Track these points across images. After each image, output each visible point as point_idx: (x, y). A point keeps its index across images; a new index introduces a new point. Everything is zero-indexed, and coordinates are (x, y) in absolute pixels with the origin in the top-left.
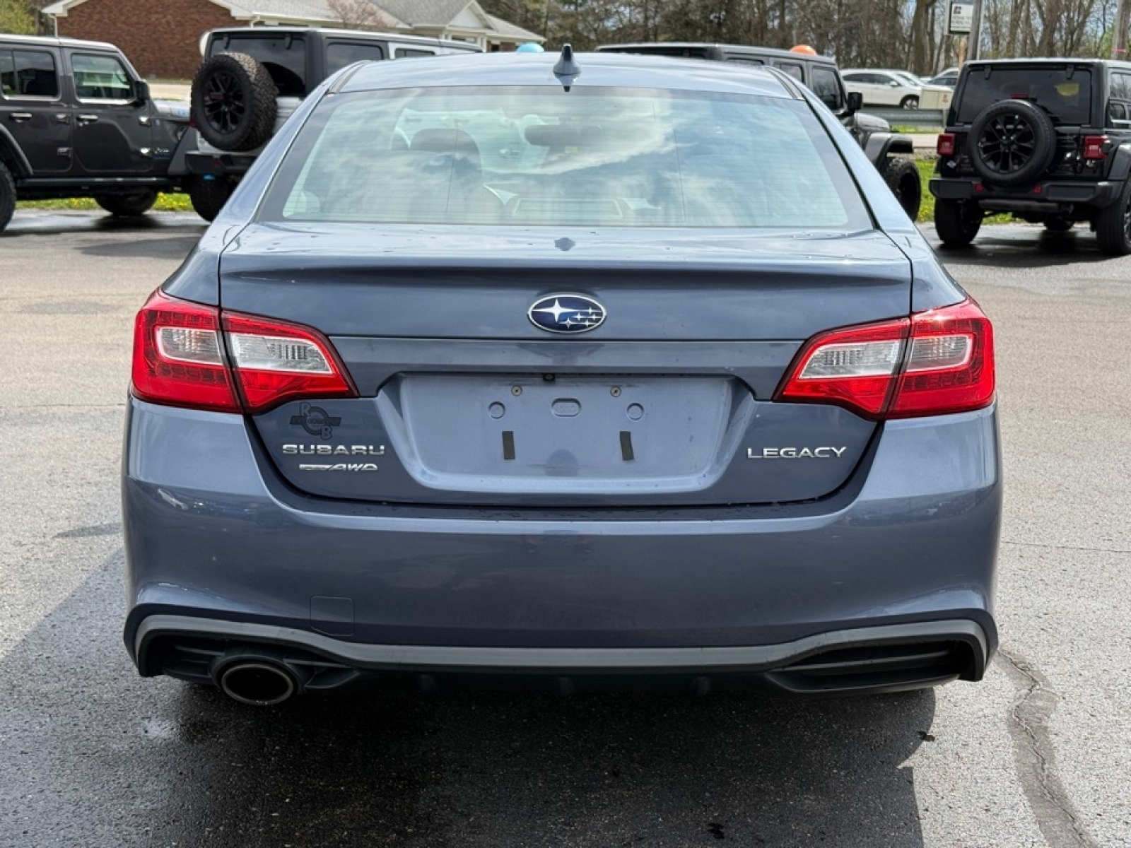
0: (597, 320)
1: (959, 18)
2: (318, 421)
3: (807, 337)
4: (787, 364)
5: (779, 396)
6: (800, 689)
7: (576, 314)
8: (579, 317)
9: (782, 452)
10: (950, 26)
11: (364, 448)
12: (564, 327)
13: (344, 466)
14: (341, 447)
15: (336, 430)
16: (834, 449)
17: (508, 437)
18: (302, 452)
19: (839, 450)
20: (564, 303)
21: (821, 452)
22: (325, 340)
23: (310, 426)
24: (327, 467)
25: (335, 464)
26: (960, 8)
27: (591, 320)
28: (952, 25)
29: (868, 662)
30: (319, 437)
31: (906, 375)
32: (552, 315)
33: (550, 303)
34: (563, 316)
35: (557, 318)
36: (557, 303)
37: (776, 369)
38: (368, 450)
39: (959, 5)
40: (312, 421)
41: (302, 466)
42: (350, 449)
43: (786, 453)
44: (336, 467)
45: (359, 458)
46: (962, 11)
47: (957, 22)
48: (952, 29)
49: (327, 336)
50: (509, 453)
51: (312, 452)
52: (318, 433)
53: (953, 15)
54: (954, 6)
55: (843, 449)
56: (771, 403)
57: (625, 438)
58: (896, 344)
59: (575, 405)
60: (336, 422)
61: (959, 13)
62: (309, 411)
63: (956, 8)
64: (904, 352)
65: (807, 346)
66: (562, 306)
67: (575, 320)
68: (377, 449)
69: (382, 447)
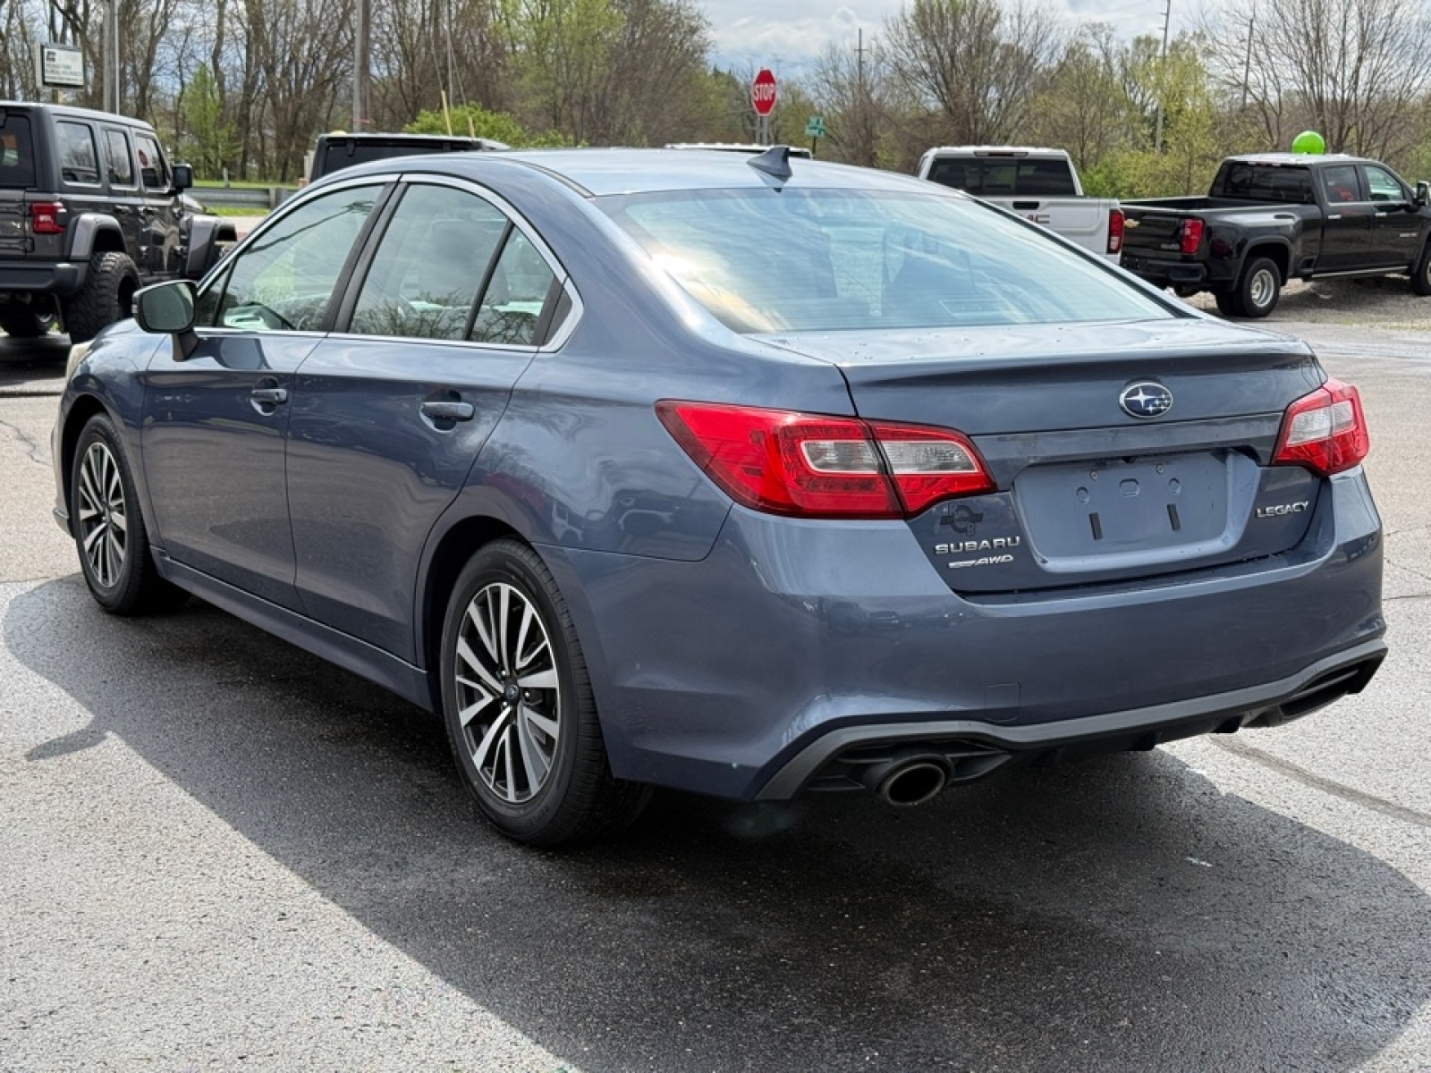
1: (54, 66)
2: (965, 520)
3: (1284, 408)
4: (1275, 433)
5: (1274, 462)
7: (1155, 400)
8: (1157, 402)
9: (1276, 510)
10: (43, 76)
11: (1003, 540)
12: (1148, 413)
13: (986, 560)
14: (985, 542)
15: (979, 526)
16: (1302, 504)
17: (1094, 519)
18: (952, 550)
19: (1304, 504)
20: (1146, 390)
21: (1296, 508)
22: (968, 440)
23: (958, 525)
24: (972, 562)
25: (978, 559)
26: (54, 54)
28: (46, 75)
30: (964, 534)
32: (1139, 402)
33: (1135, 392)
34: (1147, 403)
35: (1142, 404)
36: (1140, 391)
37: (1271, 436)
38: (1007, 542)
39: (51, 50)
40: (959, 520)
41: (952, 565)
42: (991, 543)
43: (1278, 510)
44: (980, 562)
45: (1001, 550)
46: (56, 57)
47: (52, 71)
48: (47, 80)
49: (969, 436)
50: (1097, 534)
51: (961, 549)
52: (964, 531)
53: (46, 62)
54: (46, 50)
55: (1307, 503)
56: (1271, 468)
57: (1172, 510)
59: (1133, 483)
60: (977, 518)
61: (53, 60)
62: (957, 510)
63: (49, 53)
64: (1331, 417)
65: (1286, 416)
66: (1145, 393)
67: (1154, 405)
68: (1014, 540)
69: (1018, 538)
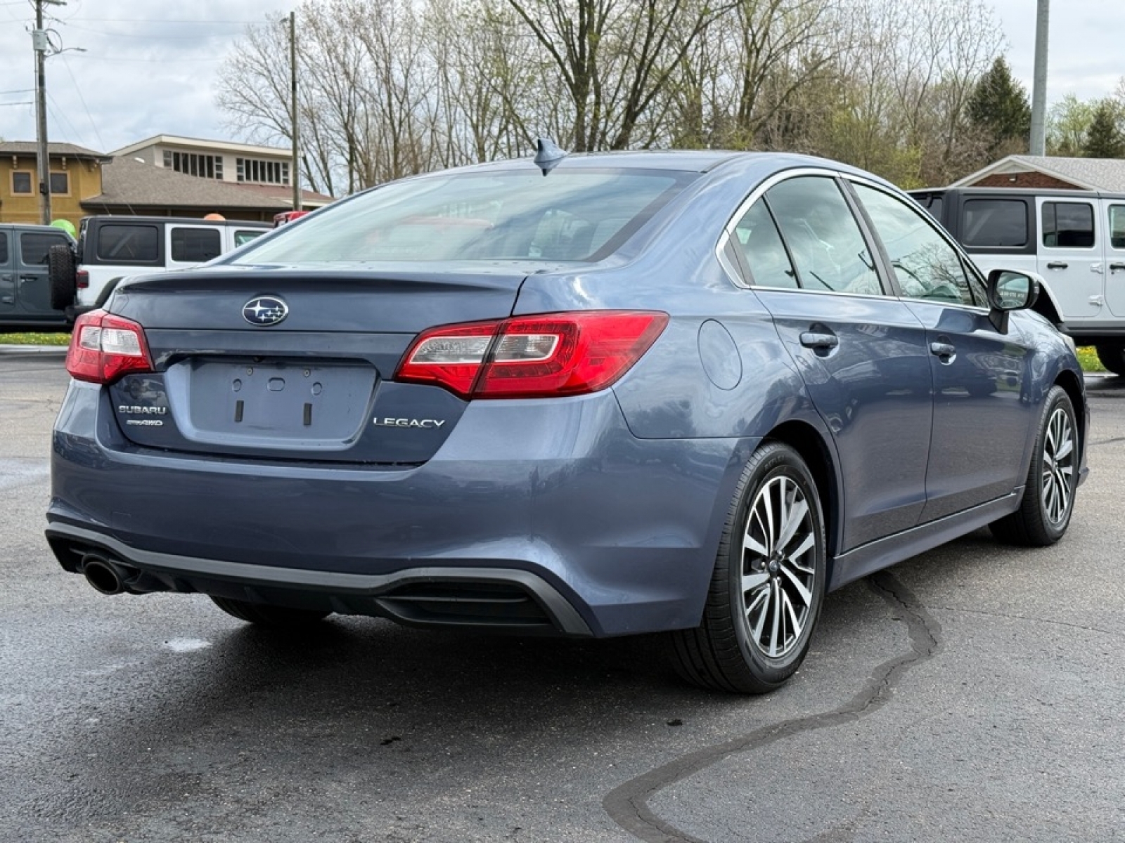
0: (280, 316)
3: (419, 331)
4: (402, 352)
5: (397, 378)
6: (413, 618)
7: (267, 311)
8: (269, 313)
9: (397, 422)
12: (260, 321)
13: (147, 422)
14: (145, 408)
16: (435, 422)
17: (240, 405)
19: (439, 422)
20: (263, 303)
21: (425, 423)
22: (143, 331)
23: (133, 392)
24: (139, 422)
25: (143, 421)
27: (277, 316)
29: (453, 600)
31: (494, 364)
32: (254, 311)
33: (254, 304)
34: (261, 313)
35: (257, 313)
36: (259, 304)
37: (395, 356)
38: (157, 411)
40: (134, 389)
41: (129, 422)
42: (149, 410)
43: (400, 422)
45: (153, 416)
49: (145, 328)
50: (239, 417)
51: (132, 411)
52: (136, 398)
55: (442, 422)
56: (392, 383)
57: (308, 408)
58: (487, 339)
59: (281, 382)
62: (132, 382)
64: (493, 345)
65: (419, 338)
66: (261, 305)
67: (266, 315)
68: (161, 410)
69: (164, 409)
